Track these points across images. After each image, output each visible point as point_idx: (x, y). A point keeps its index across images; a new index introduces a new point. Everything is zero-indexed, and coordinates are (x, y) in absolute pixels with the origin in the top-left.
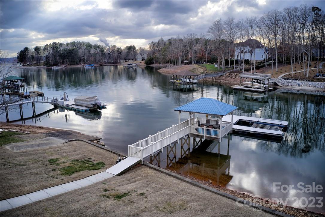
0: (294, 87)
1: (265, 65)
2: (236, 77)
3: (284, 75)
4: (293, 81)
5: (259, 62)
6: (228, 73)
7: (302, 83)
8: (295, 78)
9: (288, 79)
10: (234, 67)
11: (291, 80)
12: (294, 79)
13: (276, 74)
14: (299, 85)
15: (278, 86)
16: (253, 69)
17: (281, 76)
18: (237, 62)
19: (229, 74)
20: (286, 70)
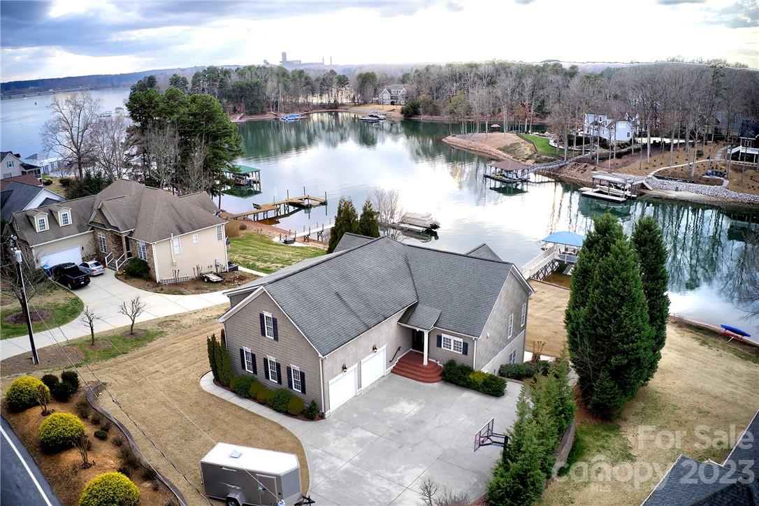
0: (671, 192)
1: (631, 150)
2: (585, 170)
3: (658, 170)
4: (670, 182)
5: (622, 144)
6: (573, 161)
7: (682, 185)
8: (673, 176)
9: (663, 178)
10: (583, 150)
11: (667, 179)
12: (671, 179)
13: (647, 168)
14: (677, 190)
15: (647, 189)
16: (612, 157)
17: (652, 174)
18: (587, 141)
19: (574, 163)
20: (663, 162)
